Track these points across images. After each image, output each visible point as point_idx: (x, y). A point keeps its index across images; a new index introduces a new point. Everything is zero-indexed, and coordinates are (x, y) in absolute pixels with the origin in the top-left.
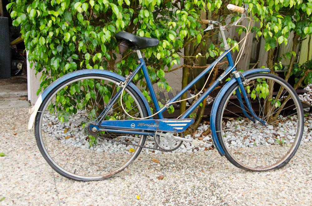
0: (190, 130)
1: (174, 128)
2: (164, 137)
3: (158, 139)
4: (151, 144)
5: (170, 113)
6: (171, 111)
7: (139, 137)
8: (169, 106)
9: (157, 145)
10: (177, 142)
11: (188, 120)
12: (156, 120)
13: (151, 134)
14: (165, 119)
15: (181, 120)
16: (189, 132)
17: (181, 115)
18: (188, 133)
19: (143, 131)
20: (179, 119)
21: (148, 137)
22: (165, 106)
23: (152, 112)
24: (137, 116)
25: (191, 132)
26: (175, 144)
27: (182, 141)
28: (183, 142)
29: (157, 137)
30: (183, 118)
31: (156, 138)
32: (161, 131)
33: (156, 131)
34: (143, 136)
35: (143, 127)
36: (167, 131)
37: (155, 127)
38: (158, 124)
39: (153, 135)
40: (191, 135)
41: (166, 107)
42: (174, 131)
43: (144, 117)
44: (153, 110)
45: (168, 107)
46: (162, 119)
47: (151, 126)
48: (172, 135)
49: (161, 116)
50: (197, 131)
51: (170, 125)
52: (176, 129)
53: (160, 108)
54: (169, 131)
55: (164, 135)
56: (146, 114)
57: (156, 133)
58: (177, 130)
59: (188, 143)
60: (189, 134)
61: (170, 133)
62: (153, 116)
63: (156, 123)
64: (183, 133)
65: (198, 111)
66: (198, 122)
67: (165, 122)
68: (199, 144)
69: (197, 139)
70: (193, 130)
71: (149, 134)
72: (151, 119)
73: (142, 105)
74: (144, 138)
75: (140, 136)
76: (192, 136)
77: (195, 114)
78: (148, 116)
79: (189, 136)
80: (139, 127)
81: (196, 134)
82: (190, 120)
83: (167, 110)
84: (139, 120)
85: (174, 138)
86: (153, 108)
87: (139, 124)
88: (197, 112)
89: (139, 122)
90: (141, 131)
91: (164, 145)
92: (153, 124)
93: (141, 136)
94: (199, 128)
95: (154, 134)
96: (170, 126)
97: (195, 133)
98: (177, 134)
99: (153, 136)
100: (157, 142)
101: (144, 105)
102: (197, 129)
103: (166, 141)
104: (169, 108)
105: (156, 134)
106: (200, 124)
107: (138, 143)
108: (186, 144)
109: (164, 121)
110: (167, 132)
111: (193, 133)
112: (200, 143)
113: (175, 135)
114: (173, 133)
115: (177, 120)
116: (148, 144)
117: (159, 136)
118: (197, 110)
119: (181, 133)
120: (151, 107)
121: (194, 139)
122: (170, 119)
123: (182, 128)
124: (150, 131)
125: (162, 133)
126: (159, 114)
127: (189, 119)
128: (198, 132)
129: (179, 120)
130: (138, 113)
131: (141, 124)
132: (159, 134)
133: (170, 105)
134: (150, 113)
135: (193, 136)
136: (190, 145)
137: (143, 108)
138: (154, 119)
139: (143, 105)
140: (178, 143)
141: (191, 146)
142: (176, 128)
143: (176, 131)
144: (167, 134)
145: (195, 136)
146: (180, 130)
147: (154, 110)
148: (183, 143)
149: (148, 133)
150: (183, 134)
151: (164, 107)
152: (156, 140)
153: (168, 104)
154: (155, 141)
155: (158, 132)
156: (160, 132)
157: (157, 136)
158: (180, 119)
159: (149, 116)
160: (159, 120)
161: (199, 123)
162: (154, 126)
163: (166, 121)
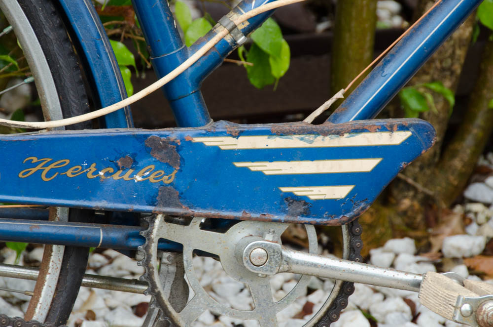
0: (406, 203)
1: (285, 189)
2: (216, 257)
3: (173, 269)
4: (119, 312)
5: (255, 82)
6: (268, 65)
7: (30, 263)
8: (247, 32)
9: (167, 313)
10: (310, 291)
11: (390, 129)
12: (154, 133)
13: (116, 233)
14: (223, 125)
15: (339, 133)
16: (398, 221)
17: (339, 95)
18: (392, 226)
19: (61, 213)
20: (318, 121)
21: (96, 259)
22: (221, 32)
23: (127, 72)
24: (17, 105)
25: (419, 218)
26: (298, 307)
27: (347, 288)
28: (352, 290)
29: (166, 255)
30: (351, 116)
31: (154, 262)
32: (190, 211)
33: (153, 216)
34: (57, 253)
35: (61, 186)
36: (239, 215)
37: (145, 183)
38: (169, 167)
39: (134, 243)
40: (418, 240)
41: (229, 39)
42: (284, 212)
43: (66, 114)
44: (130, 58)
45: (241, 40)
46: (202, 129)
47: (116, 177)
48: (272, 239)
49: (193, 105)
50: (458, 209)
51: (255, 166)
52: (303, 200)
53: (180, 41)
54: (252, 209)
55: (211, 240)
56: (82, 89)
57: (159, 229)
58: (311, 207)
59: (395, 303)
60: (403, 235)
61: (259, 226)
62: (133, 106)
63: (157, 156)
64: (352, 224)
65: (465, 67)
66: (467, 145)
67: (217, 149)
68: (466, 307)
69: (461, 270)
70: (428, 202)
71: (102, 235)
72: (117, 125)
73: (50, 25)
74: (71, 263)
75: (38, 254)
76: (423, 248)
77: (447, 89)
78: (96, 104)
79: (403, 246)
80: (34, 184)
81: (453, 233)
82: (402, 128)
83: (235, 55)
84: (32, 136)
85: (288, 261)
86: (129, 44)
87: (31, 165)
88: (458, 69)
89: (27, 148)
90: (43, 213)
91: (217, 317)
92: (134, 165)
93: (47, 255)
94: (476, 191)
95: (143, 239)
96: (260, 173)
97: (447, 230)
98: (312, 233)
99: (132, 253)
100: (165, 297)
101: (66, 24)
102: (463, 201)
103: (229, 285)
104: (248, 46)
105: (156, 234)
106: (482, 162)
107: (26, 307)
108: (379, 308)
109: (209, 141)
110: (234, 221)
111: (428, 225)
112: (474, 296)
113: (290, 241)
114: (282, 229)
115: (310, 132)
116: (99, 314)
117: (176, 249)
118: (460, 53)
119: (339, 228)
120: (115, 37)
121: (439, 268)
122: (259, 127)
123: (341, 192)
124: (108, 217)
125: (203, 227)
126: (178, 91)
127: (397, 121)
128: (466, 221)
129: (325, 133)
130: (23, 87)
131: (44, 168)
132: (175, 233)
133: (256, 22)
134: (108, 85)
135: (429, 246)
136: (408, 315)
137: (55, 48)
138: (137, 126)
139: (57, 21)
140: (321, 299)
141: (415, 318)
142: (299, 191)
143: (301, 209)
144: (237, 234)
145: (446, 250)
146: (331, 205)
147: (138, 59)
148: (353, 299)
149: (101, 233)
150: (351, 233)
151: (210, 34)
152: (156, 278)
153: (240, 18)
154: (153, 290)
155: (170, 218)
156: (186, 221)
157: (160, 250)
158: (327, 125)
159: (100, 107)
160: (174, 134)
161: (475, 155)
162: (138, 178)
163: (226, 143)
